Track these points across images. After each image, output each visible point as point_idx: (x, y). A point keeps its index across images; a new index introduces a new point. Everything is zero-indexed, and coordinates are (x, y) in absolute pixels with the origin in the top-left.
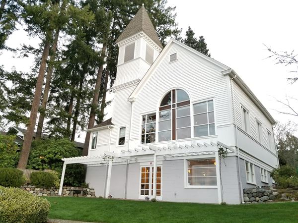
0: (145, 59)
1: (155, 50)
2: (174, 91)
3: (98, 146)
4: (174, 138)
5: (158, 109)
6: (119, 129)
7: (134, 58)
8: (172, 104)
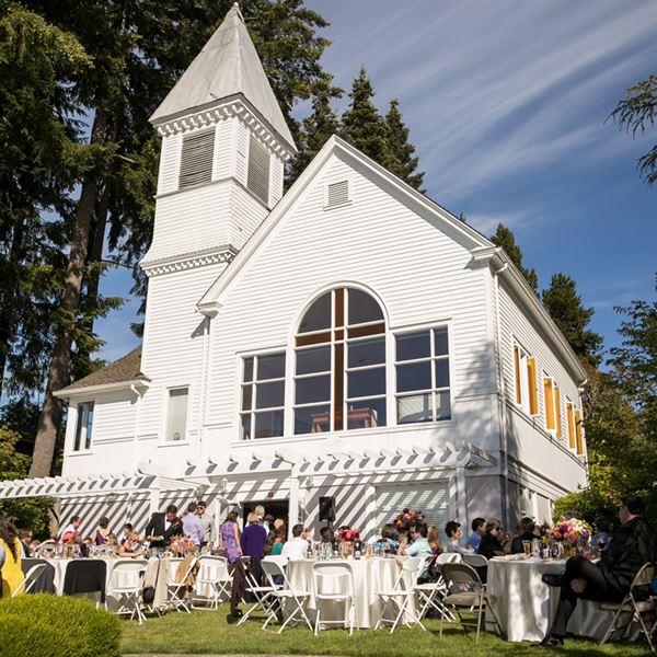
0: (246, 185)
1: (273, 157)
2: (339, 292)
3: (98, 442)
4: (339, 426)
5: (294, 341)
6: (168, 391)
7: (214, 178)
8: (333, 329)
